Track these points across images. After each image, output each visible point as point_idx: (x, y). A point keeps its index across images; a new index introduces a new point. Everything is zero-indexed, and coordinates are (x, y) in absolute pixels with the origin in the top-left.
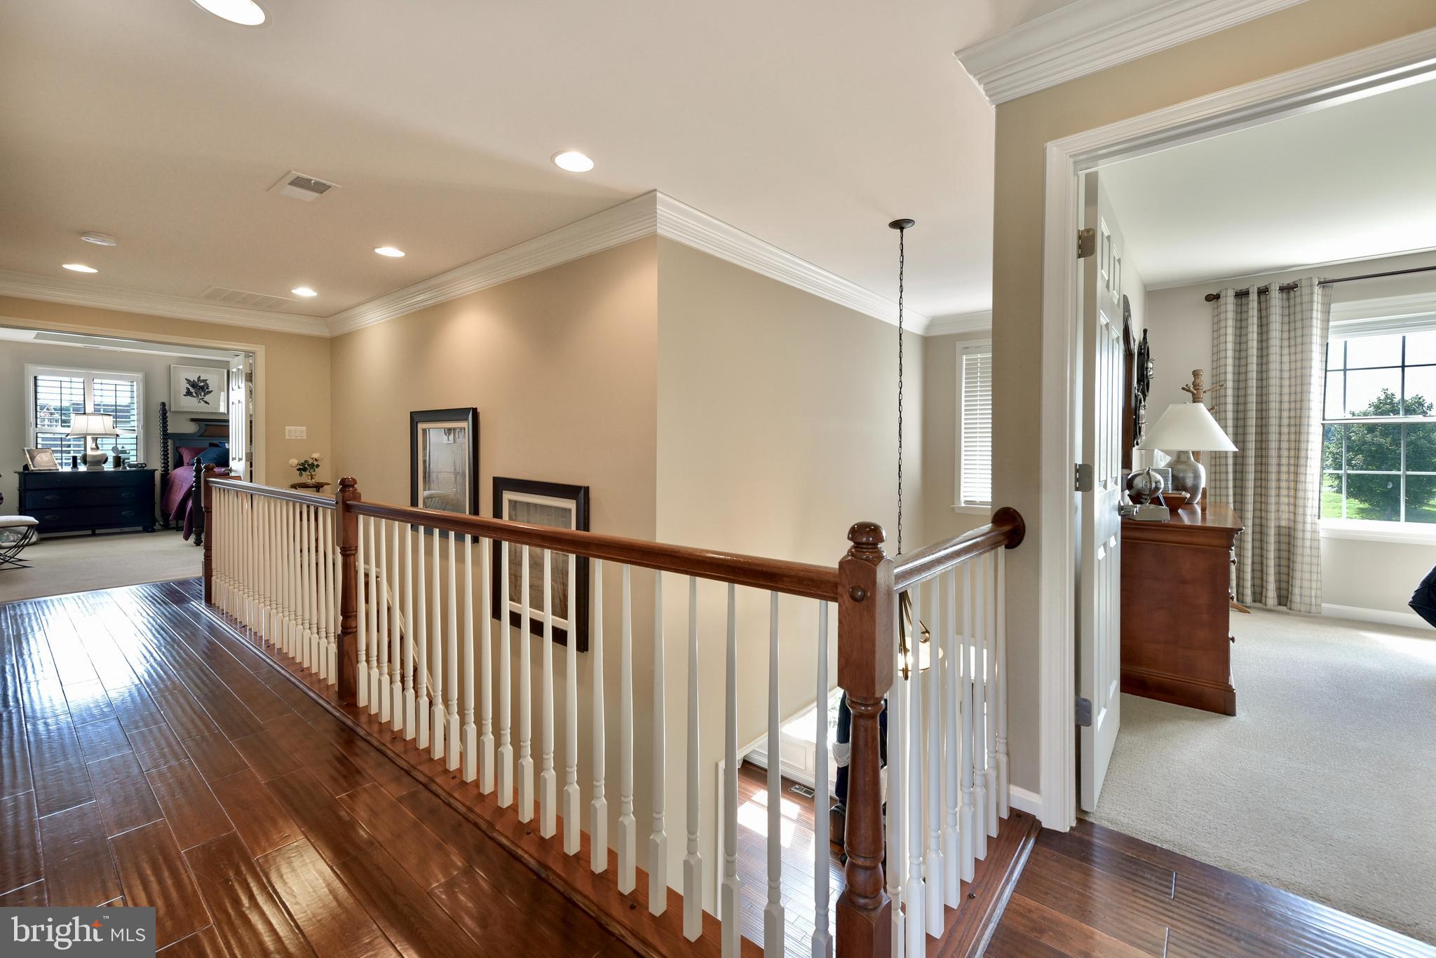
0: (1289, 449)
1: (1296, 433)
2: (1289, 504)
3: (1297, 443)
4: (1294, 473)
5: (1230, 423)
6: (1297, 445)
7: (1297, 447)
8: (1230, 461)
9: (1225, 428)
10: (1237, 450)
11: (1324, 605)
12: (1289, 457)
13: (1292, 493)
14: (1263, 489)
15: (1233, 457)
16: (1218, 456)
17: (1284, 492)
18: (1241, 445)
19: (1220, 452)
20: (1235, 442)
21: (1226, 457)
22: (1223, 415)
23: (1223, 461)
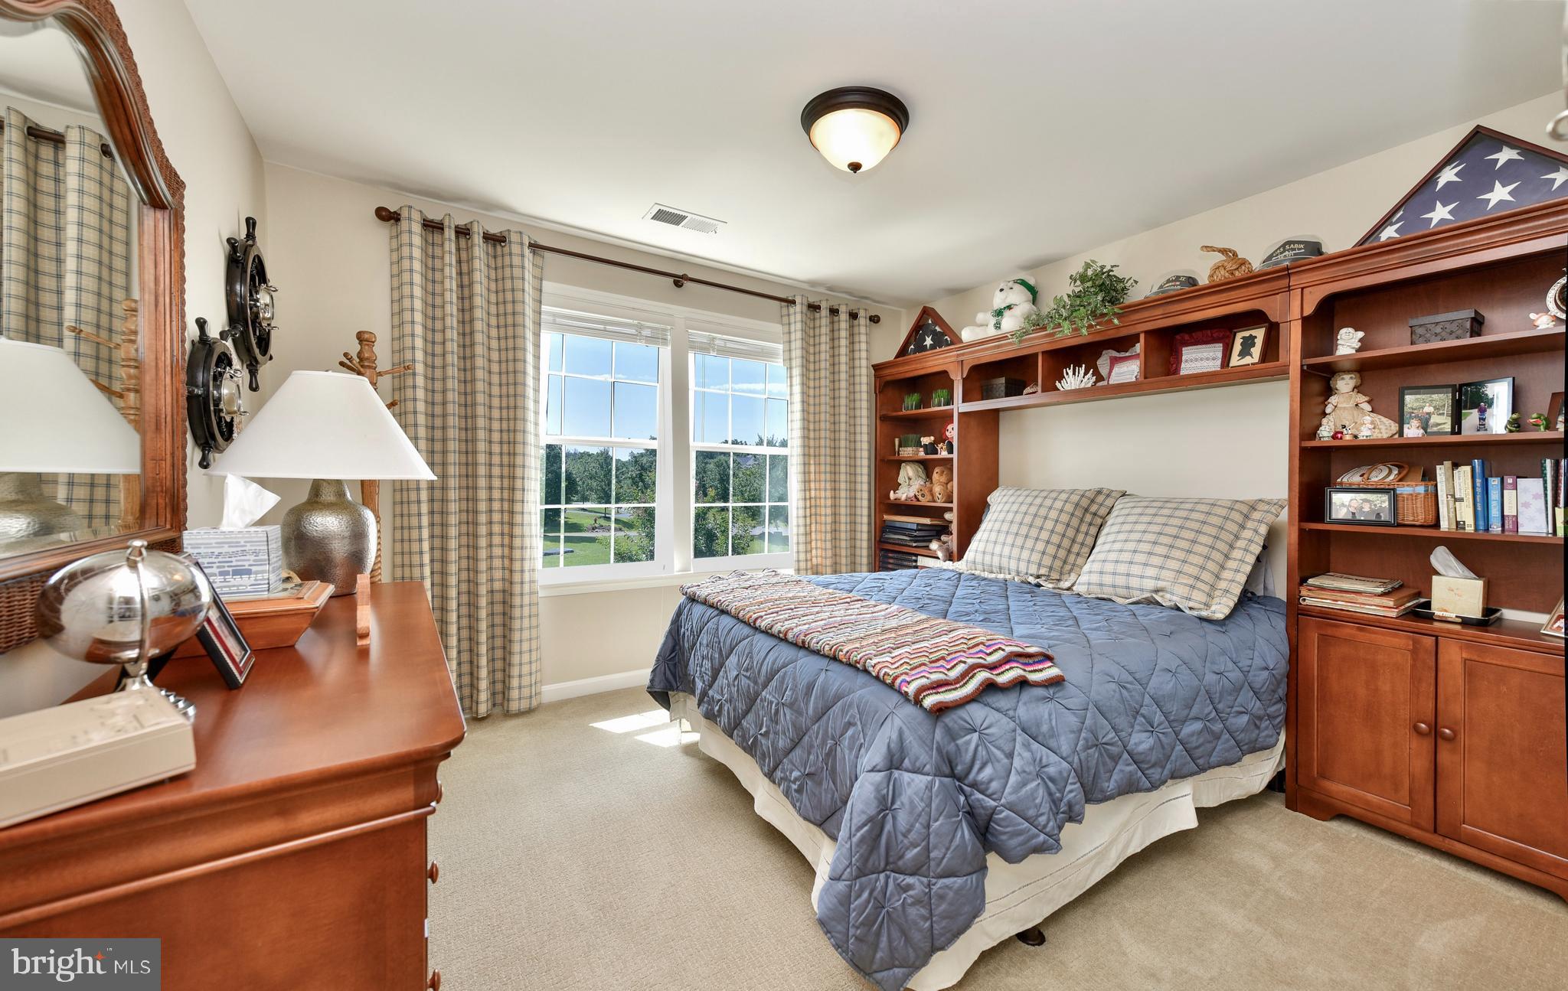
0: (502, 477)
1: (509, 454)
2: (503, 557)
3: (512, 469)
4: (509, 512)
5: (422, 432)
6: (512, 472)
7: (511, 475)
8: (424, 495)
9: (415, 440)
10: (435, 478)
11: (545, 688)
12: (502, 489)
13: (506, 541)
14: (471, 537)
15: (428, 489)
16: (405, 486)
17: (497, 540)
18: (439, 469)
19: (408, 481)
20: (432, 465)
21: (418, 489)
22: (410, 418)
23: (413, 496)
